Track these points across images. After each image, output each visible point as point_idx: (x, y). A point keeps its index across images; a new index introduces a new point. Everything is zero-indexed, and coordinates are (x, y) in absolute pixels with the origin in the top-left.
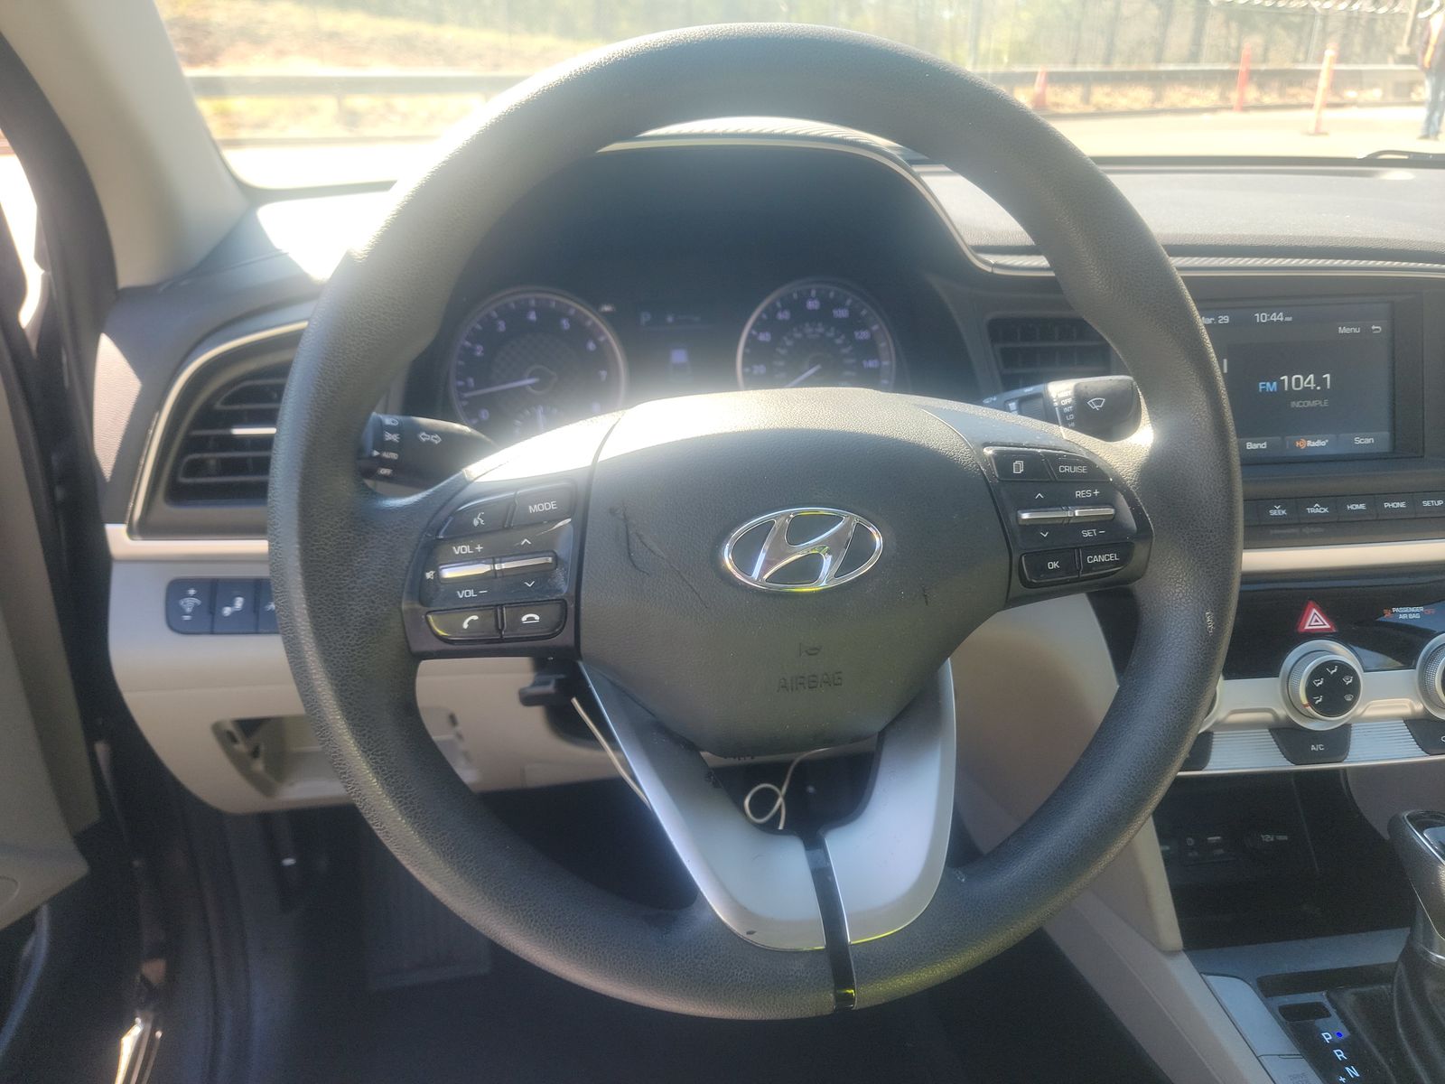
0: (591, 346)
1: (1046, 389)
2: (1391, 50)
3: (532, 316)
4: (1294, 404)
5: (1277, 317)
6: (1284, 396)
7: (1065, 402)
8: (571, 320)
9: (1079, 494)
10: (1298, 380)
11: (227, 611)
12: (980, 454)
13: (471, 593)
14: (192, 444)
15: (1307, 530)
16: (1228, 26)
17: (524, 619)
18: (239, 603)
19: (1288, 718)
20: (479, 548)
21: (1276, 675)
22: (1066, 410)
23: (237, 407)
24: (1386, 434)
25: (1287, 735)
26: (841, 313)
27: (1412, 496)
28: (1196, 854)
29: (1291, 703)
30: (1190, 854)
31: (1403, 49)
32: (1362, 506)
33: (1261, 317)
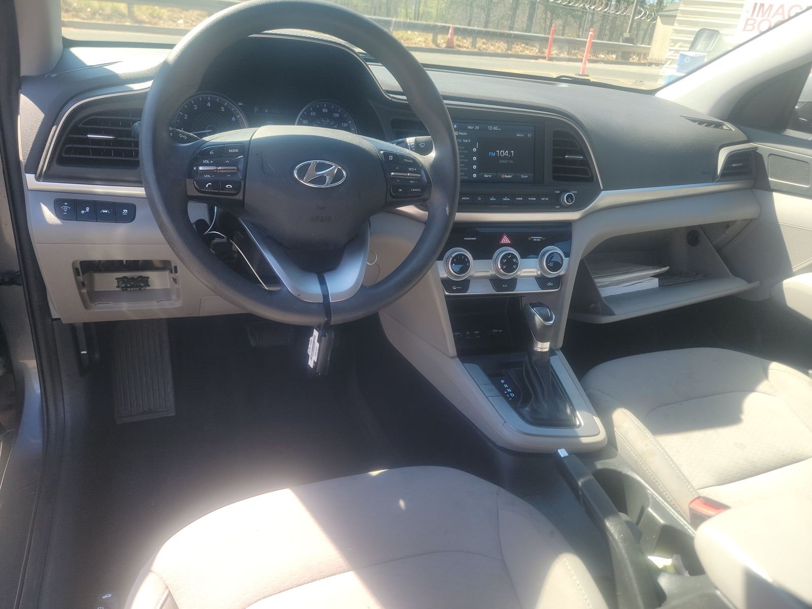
0: (233, 119)
1: (406, 140)
2: (621, 34)
3: (209, 104)
4: (501, 161)
5: (496, 128)
6: (498, 158)
7: (412, 144)
8: (225, 108)
9: (410, 169)
10: (502, 152)
11: (83, 212)
12: (379, 153)
13: (209, 176)
14: (68, 140)
15: (502, 206)
16: (546, 13)
17: (227, 186)
18: (88, 209)
19: (495, 274)
20: (212, 162)
21: (492, 259)
22: (412, 147)
23: (87, 126)
24: (532, 175)
25: (495, 281)
26: (337, 115)
27: (538, 196)
28: (470, 337)
29: (497, 270)
30: (467, 337)
31: (626, 35)
32: (521, 199)
33: (490, 128)
